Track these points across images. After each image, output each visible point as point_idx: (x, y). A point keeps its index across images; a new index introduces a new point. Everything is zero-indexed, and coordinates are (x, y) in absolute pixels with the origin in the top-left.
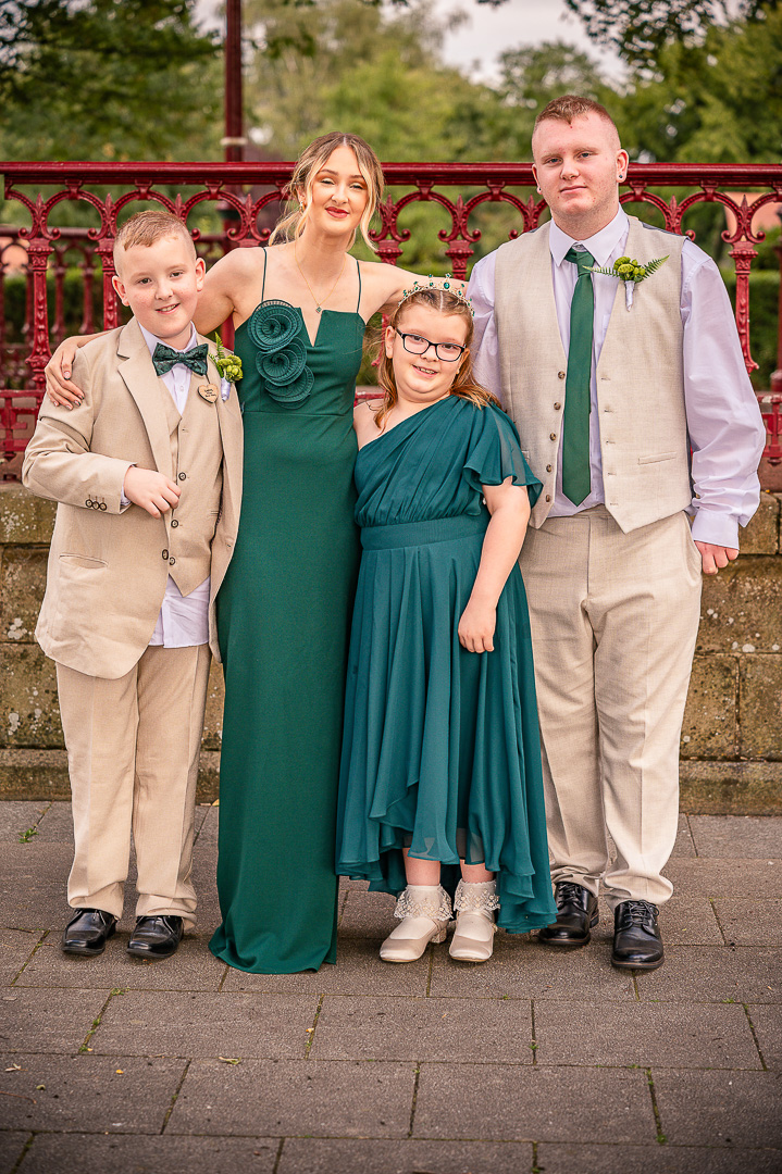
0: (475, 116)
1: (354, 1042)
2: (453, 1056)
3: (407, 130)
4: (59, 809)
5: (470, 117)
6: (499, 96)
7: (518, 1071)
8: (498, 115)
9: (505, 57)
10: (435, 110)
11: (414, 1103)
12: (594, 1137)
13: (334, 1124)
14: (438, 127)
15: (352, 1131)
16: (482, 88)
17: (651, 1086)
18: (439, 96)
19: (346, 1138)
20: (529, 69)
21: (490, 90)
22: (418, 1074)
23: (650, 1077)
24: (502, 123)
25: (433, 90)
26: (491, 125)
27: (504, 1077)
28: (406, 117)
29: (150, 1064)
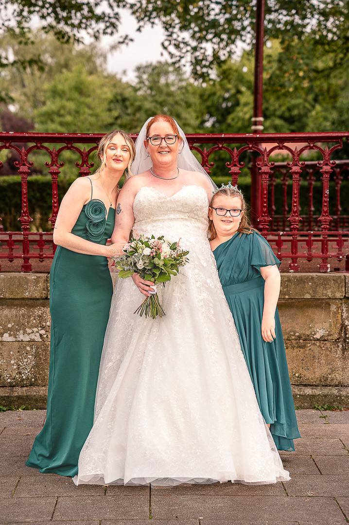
0: (124, 100)
3: (89, 107)
5: (122, 100)
6: (136, 90)
8: (135, 100)
9: (138, 69)
10: (104, 96)
14: (105, 105)
16: (128, 85)
18: (105, 89)
20: (150, 75)
21: (131, 86)
24: (138, 104)
25: (102, 86)
26: (132, 105)
28: (88, 100)
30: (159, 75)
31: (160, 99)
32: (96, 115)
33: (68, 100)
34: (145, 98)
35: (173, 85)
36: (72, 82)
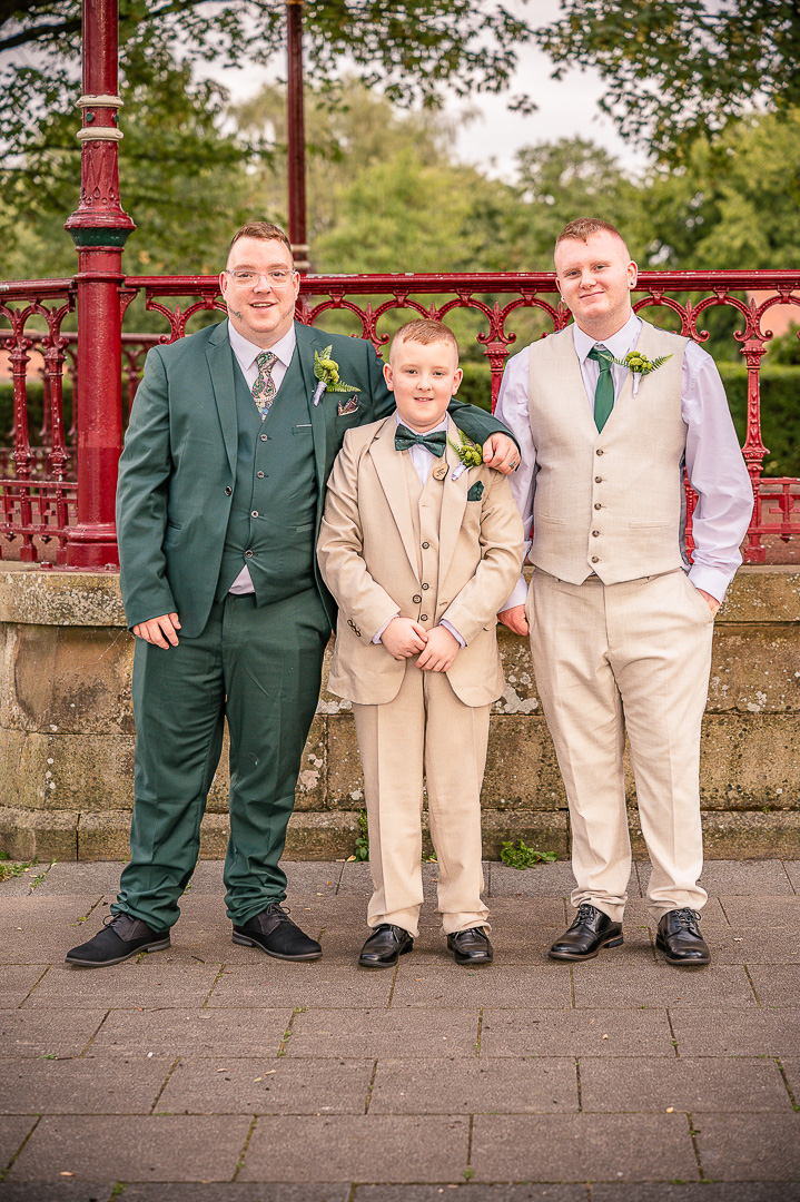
0: (492, 213)
1: (518, 1044)
2: (606, 1052)
3: (424, 228)
5: (487, 215)
6: (516, 193)
7: (665, 1062)
8: (516, 213)
9: (522, 154)
10: (452, 208)
11: (579, 1087)
12: (738, 1108)
13: (513, 1104)
14: (457, 224)
15: (530, 1109)
16: (499, 185)
17: (782, 1070)
18: (455, 194)
19: (526, 1113)
20: (546, 166)
21: (507, 187)
22: (578, 1067)
23: (779, 1064)
24: (521, 220)
25: (451, 187)
26: (509, 222)
28: (424, 215)
29: (342, 1064)
30: (560, 165)
31: (566, 210)
32: (440, 245)
33: (384, 215)
34: (537, 209)
35: (590, 183)
36: (392, 183)
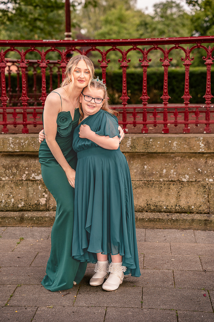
0: (146, 24)
2: (117, 305)
3: (126, 29)
4: (9, 229)
5: (144, 24)
6: (153, 18)
7: (137, 310)
8: (153, 23)
9: (155, 6)
10: (134, 23)
11: (104, 320)
14: (135, 28)
16: (148, 16)
17: (177, 316)
18: (136, 19)
20: (162, 9)
21: (150, 16)
22: (106, 311)
23: (177, 313)
24: (154, 26)
25: (134, 17)
26: (151, 27)
27: (132, 312)
28: (125, 25)
29: (26, 309)
30: (166, 9)
31: (167, 22)
32: (130, 34)
33: (115, 25)
34: (158, 22)
35: (175, 14)
36: (116, 15)
